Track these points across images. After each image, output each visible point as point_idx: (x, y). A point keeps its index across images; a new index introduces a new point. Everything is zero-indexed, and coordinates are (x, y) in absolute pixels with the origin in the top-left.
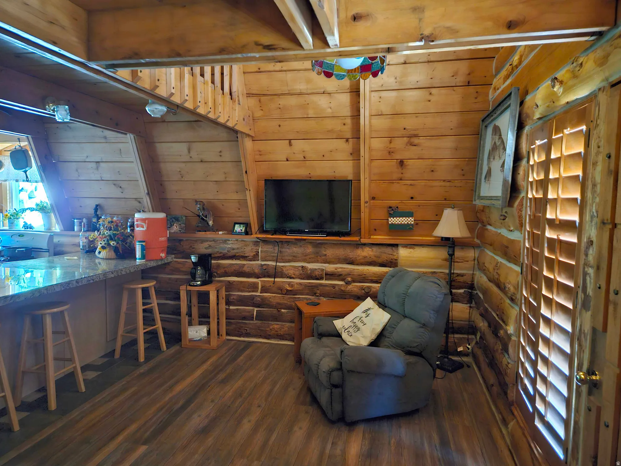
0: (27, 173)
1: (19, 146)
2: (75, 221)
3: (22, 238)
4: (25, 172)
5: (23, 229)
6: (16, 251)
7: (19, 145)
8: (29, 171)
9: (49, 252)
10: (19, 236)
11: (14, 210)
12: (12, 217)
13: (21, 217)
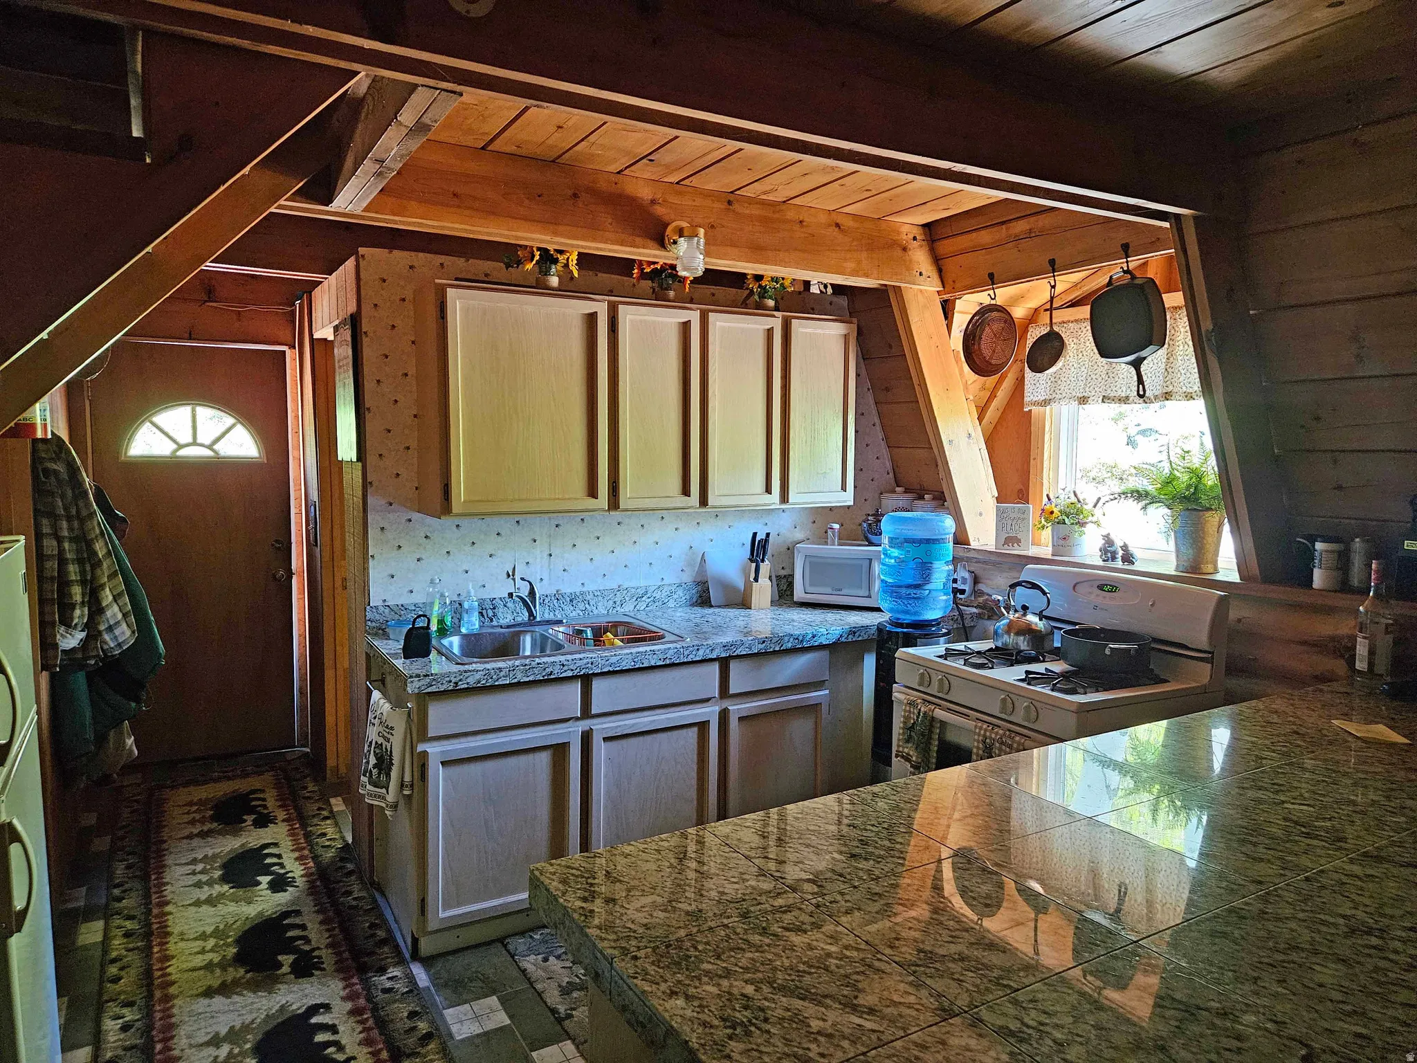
0: (1143, 368)
1: (1125, 272)
2: (1319, 546)
3: (1111, 598)
4: (1137, 364)
5: (1101, 563)
6: (1107, 652)
7: (1125, 268)
8: (1149, 359)
9: (1210, 661)
10: (1101, 587)
11: (1072, 495)
12: (1067, 520)
13: (1090, 518)
